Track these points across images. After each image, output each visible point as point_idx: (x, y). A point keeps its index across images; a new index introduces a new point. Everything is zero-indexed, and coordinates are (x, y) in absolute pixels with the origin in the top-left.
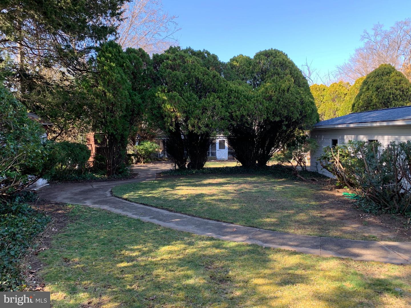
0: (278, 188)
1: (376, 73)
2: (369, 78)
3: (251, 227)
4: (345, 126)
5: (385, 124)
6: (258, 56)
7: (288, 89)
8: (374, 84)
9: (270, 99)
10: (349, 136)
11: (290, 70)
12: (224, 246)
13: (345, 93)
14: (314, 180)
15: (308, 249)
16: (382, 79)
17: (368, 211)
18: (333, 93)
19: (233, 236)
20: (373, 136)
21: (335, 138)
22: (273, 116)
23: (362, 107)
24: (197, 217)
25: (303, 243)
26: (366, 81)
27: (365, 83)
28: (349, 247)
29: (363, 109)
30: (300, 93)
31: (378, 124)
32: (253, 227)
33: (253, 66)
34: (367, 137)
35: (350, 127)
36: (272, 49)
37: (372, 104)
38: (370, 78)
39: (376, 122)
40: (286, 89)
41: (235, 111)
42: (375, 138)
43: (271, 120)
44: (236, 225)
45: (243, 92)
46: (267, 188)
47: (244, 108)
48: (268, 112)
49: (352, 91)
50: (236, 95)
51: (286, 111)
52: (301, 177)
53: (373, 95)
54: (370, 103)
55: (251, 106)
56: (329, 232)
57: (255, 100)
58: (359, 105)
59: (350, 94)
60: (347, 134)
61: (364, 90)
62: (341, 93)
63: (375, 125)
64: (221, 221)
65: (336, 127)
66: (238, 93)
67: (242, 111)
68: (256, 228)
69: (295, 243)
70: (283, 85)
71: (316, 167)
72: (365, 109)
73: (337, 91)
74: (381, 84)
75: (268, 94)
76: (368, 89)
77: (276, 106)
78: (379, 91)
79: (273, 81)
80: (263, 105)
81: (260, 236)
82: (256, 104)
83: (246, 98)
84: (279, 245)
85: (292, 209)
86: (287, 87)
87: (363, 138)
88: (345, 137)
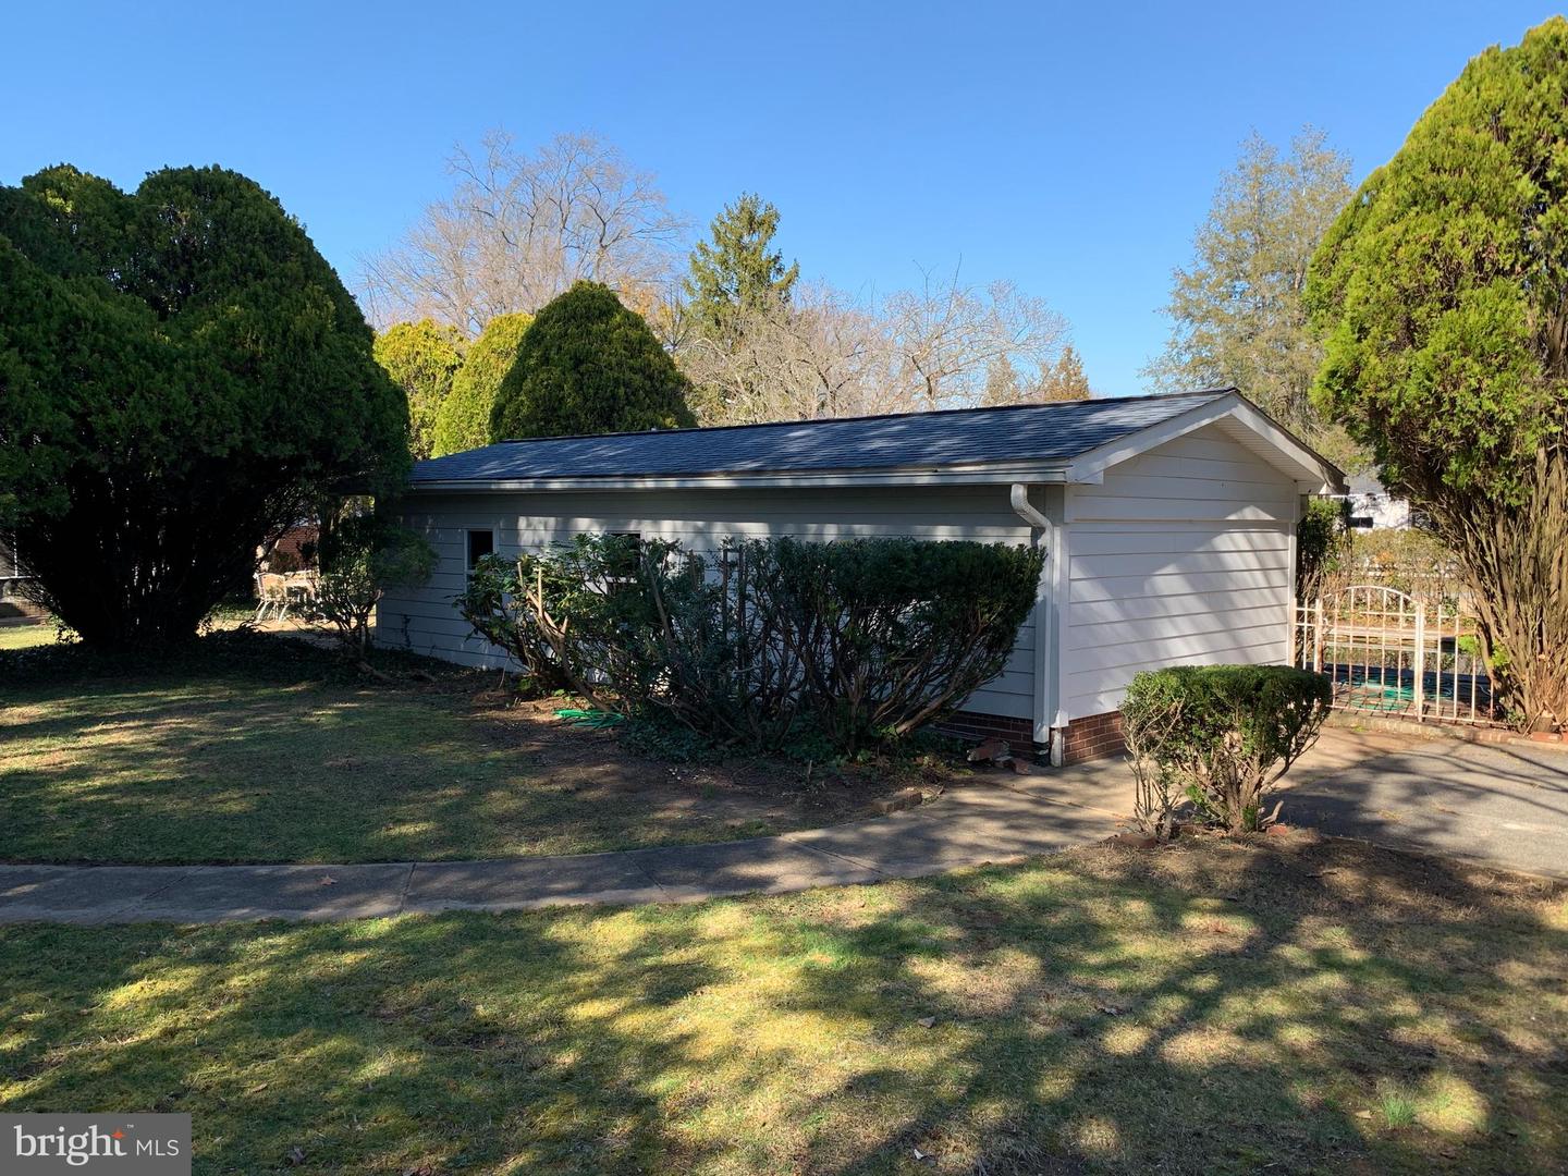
0: (324, 716)
1: (569, 308)
2: (546, 322)
3: (377, 861)
4: (531, 486)
5: (672, 483)
6: (164, 184)
7: (318, 336)
8: (566, 346)
9: (249, 368)
10: (535, 520)
11: (303, 264)
12: (356, 938)
13: (448, 364)
14: (420, 678)
15: (621, 891)
16: (589, 333)
17: (684, 755)
18: (404, 358)
19: (342, 901)
20: (622, 521)
21: (481, 526)
22: (266, 438)
23: (529, 419)
24: (105, 863)
25: (592, 879)
26: (538, 332)
27: (534, 337)
28: (724, 865)
29: (534, 426)
30: (357, 356)
31: (650, 484)
32: (385, 860)
33: (141, 225)
34: (601, 525)
35: (546, 490)
36: (217, 167)
37: (562, 413)
38: (551, 323)
39: (643, 476)
40: (310, 336)
41: (103, 411)
42: (632, 527)
43: (260, 452)
44: (311, 867)
45: (130, 330)
46: (283, 722)
47: (142, 396)
48: (247, 420)
49: (479, 360)
50: (102, 343)
51: (320, 423)
52: (375, 672)
53: (565, 381)
54: (555, 410)
55: (176, 391)
56: (631, 834)
57: (188, 369)
58: (518, 411)
59: (471, 370)
60: (528, 514)
61: (532, 362)
62: (435, 362)
63: (639, 485)
64: (236, 862)
65: (493, 487)
66: (106, 331)
67: (134, 408)
68: (396, 861)
69: (571, 884)
70: (299, 323)
71: (404, 631)
72: (540, 428)
73: (418, 353)
74: (588, 347)
75: (239, 349)
76: (545, 360)
77: (278, 400)
78: (582, 368)
79: (255, 298)
80: (225, 393)
81: (437, 885)
82: (196, 384)
83: (146, 358)
84: (529, 898)
85: (451, 784)
86: (313, 328)
87: (590, 526)
88: (522, 522)
